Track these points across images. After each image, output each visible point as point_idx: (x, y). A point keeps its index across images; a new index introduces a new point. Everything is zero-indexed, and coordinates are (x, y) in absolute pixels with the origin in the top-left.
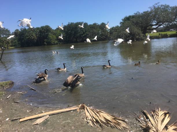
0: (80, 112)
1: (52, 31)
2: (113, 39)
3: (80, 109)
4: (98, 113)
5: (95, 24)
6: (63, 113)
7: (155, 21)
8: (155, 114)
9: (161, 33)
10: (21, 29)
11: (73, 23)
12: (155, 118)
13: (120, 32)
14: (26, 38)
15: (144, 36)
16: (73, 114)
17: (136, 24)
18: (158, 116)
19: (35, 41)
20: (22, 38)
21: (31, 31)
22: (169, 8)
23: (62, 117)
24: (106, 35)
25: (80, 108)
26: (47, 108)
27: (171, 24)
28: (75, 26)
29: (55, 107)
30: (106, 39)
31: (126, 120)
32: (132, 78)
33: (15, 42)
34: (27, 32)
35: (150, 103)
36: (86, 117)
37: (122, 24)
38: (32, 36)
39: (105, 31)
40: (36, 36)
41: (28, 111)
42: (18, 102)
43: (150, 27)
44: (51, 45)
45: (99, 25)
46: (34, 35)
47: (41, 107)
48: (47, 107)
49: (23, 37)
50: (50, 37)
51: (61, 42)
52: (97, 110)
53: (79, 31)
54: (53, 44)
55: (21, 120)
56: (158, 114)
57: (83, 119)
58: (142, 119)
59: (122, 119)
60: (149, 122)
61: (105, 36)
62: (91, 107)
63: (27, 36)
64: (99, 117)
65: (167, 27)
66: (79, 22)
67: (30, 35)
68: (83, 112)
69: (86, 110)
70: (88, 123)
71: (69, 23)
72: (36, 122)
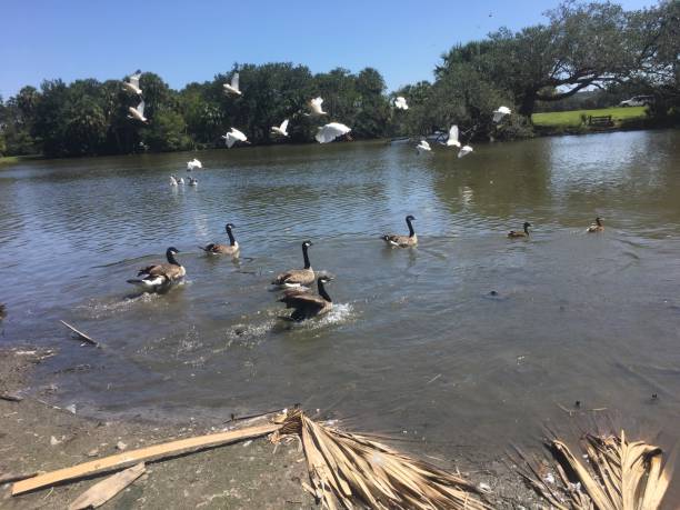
0: (283, 446)
1: (168, 98)
2: (406, 135)
3: (281, 432)
4: (359, 453)
5: (337, 73)
6: (207, 454)
7: (569, 68)
8: (601, 456)
9: (588, 113)
10: (45, 87)
11: (253, 67)
12: (604, 476)
13: (436, 105)
14: (63, 122)
15: (524, 123)
16: (252, 458)
17: (494, 76)
18: (619, 466)
19: (103, 135)
20: (49, 120)
21: (86, 97)
22: (622, 18)
23: (205, 473)
24: (379, 118)
25: (281, 426)
26: (138, 425)
27: (627, 78)
28: (262, 77)
29: (176, 419)
30: (380, 132)
31: (483, 486)
32: (493, 293)
33: (22, 139)
34: (69, 98)
35: (578, 403)
36: (310, 473)
37: (441, 73)
38: (91, 113)
39: (376, 103)
40: (106, 114)
41: (54, 441)
42: (13, 395)
43: (547, 88)
44: (164, 151)
45: (352, 76)
46: (99, 111)
47: (114, 420)
48: (138, 420)
49: (53, 117)
50: (163, 119)
51: (203, 142)
52: (357, 437)
53: (276, 100)
54: (176, 147)
55: (19, 487)
56: (616, 459)
57: (294, 485)
58: (551, 479)
59: (463, 481)
60: (582, 495)
61: (376, 120)
62: (331, 422)
63: (69, 115)
64: (367, 473)
65: (612, 89)
66: (277, 65)
67: (83, 111)
68: (296, 446)
69: (308, 440)
70: (318, 501)
71: (236, 65)
72: (86, 498)
